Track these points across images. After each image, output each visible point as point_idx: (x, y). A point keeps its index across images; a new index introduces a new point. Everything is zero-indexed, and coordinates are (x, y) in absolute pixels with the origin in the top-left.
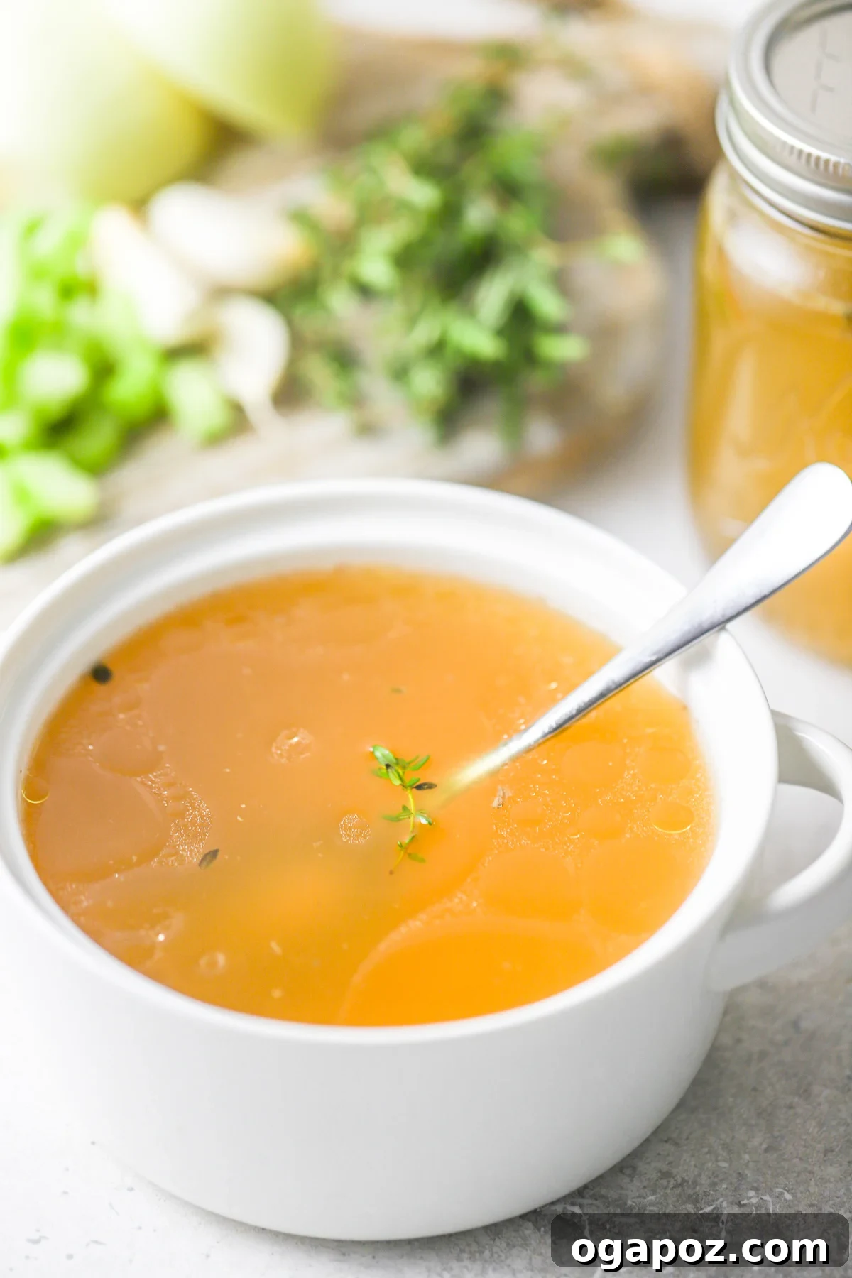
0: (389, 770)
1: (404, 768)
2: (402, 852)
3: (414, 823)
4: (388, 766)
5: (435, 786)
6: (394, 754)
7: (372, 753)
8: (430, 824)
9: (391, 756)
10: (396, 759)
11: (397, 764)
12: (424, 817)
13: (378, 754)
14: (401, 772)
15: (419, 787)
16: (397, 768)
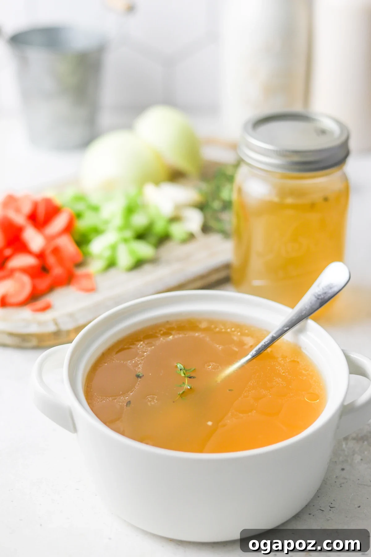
0: (181, 371)
1: (186, 371)
2: (179, 396)
3: (186, 388)
4: (181, 370)
5: (196, 377)
6: (184, 366)
7: (177, 365)
8: (191, 388)
9: (182, 367)
10: (184, 368)
11: (184, 369)
12: (189, 386)
13: (178, 366)
14: (185, 372)
15: (190, 377)
16: (184, 371)
